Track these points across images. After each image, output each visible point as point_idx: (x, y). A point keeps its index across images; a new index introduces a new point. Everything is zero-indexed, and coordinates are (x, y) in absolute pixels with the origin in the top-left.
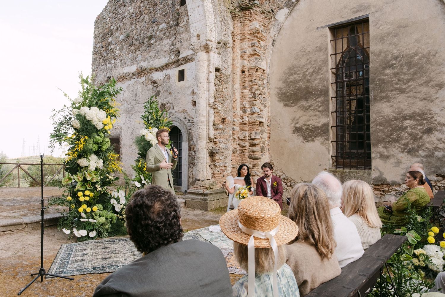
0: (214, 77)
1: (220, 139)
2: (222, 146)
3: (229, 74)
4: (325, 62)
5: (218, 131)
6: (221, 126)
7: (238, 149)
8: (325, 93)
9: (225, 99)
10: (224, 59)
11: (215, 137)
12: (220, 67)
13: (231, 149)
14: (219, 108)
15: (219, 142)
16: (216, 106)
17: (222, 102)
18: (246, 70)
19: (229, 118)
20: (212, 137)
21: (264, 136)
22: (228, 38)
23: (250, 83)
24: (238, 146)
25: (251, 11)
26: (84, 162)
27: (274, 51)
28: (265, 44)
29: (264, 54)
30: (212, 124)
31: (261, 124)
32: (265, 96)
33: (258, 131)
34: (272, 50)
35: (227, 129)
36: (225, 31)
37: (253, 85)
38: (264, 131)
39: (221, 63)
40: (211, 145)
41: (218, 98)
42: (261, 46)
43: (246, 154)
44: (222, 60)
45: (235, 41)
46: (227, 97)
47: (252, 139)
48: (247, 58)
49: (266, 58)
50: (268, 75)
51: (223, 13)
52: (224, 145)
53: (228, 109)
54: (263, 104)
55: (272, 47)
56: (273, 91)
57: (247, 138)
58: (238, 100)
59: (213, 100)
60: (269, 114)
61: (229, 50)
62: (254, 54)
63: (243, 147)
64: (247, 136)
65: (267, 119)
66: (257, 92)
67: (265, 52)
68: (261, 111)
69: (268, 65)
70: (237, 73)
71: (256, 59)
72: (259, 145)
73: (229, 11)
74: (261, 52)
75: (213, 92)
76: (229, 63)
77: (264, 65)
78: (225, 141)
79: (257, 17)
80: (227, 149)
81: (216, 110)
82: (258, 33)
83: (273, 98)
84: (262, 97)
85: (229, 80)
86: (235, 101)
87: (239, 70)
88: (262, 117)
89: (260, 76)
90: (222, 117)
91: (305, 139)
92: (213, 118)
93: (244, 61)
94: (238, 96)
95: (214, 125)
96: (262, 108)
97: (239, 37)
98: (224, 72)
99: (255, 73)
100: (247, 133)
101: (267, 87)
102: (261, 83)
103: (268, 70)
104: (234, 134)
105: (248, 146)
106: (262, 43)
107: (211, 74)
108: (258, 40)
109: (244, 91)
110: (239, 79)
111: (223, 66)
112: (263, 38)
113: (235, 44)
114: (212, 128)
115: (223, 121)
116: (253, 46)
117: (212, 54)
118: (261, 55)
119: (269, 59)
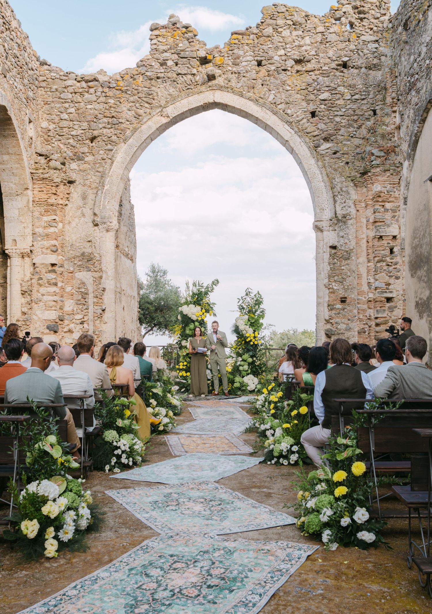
0: (329, 256)
1: (337, 320)
2: (342, 326)
3: (352, 248)
5: (334, 312)
6: (339, 306)
7: (366, 329)
8: (428, 260)
9: (345, 277)
10: (341, 234)
11: (330, 317)
12: (336, 244)
13: (356, 330)
14: (335, 288)
15: (336, 323)
16: (331, 286)
17: (341, 280)
18: (370, 240)
19: (353, 296)
20: (327, 318)
21: (394, 313)
22: (349, 209)
23: (374, 255)
24: (367, 326)
25: (369, 174)
26: (184, 343)
27: (407, 209)
28: (396, 204)
29: (394, 217)
30: (326, 305)
31: (389, 300)
32: (398, 266)
33: (383, 308)
34: (405, 209)
35: (348, 308)
36: (345, 202)
37: (375, 257)
38: (396, 307)
39: (337, 240)
40: (329, 326)
41: (334, 277)
42: (388, 210)
43: (373, 334)
44: (338, 236)
45: (358, 211)
46: (349, 274)
47: (376, 318)
48: (370, 226)
49: (397, 221)
50: (404, 239)
51: (339, 185)
52: (345, 326)
53: (350, 287)
54: (392, 276)
55: (404, 206)
56: (407, 259)
57: (373, 317)
58: (365, 275)
59: (326, 281)
60: (404, 287)
61: (350, 222)
62: (375, 222)
63: (370, 327)
64: (372, 315)
65: (401, 292)
66: (379, 265)
67: (396, 214)
68: (389, 284)
69: (403, 228)
70: (362, 245)
71: (376, 227)
72: (385, 324)
73: (349, 179)
74: (386, 217)
75: (326, 272)
76: (350, 237)
77: (394, 230)
78: (346, 321)
79: (379, 178)
80: (349, 329)
81: (331, 290)
82: (380, 196)
83: (406, 267)
84: (391, 268)
85: (352, 254)
86: (359, 276)
87: (365, 241)
88: (391, 292)
89: (386, 245)
90: (341, 296)
91: (420, 316)
92: (327, 299)
93: (368, 231)
94: (363, 270)
95: (328, 306)
96: (392, 281)
97: (363, 205)
98: (343, 248)
99: (376, 243)
100: (372, 311)
101: (401, 255)
102: (388, 252)
103: (403, 235)
104: (358, 313)
105: (373, 326)
106: (388, 205)
107: (325, 254)
108: (381, 204)
109: (369, 264)
110: (365, 251)
111: (342, 241)
112: (391, 199)
113: (358, 213)
114: (326, 310)
115: (343, 301)
116: (375, 213)
117: (325, 233)
118: (387, 219)
119: (402, 221)
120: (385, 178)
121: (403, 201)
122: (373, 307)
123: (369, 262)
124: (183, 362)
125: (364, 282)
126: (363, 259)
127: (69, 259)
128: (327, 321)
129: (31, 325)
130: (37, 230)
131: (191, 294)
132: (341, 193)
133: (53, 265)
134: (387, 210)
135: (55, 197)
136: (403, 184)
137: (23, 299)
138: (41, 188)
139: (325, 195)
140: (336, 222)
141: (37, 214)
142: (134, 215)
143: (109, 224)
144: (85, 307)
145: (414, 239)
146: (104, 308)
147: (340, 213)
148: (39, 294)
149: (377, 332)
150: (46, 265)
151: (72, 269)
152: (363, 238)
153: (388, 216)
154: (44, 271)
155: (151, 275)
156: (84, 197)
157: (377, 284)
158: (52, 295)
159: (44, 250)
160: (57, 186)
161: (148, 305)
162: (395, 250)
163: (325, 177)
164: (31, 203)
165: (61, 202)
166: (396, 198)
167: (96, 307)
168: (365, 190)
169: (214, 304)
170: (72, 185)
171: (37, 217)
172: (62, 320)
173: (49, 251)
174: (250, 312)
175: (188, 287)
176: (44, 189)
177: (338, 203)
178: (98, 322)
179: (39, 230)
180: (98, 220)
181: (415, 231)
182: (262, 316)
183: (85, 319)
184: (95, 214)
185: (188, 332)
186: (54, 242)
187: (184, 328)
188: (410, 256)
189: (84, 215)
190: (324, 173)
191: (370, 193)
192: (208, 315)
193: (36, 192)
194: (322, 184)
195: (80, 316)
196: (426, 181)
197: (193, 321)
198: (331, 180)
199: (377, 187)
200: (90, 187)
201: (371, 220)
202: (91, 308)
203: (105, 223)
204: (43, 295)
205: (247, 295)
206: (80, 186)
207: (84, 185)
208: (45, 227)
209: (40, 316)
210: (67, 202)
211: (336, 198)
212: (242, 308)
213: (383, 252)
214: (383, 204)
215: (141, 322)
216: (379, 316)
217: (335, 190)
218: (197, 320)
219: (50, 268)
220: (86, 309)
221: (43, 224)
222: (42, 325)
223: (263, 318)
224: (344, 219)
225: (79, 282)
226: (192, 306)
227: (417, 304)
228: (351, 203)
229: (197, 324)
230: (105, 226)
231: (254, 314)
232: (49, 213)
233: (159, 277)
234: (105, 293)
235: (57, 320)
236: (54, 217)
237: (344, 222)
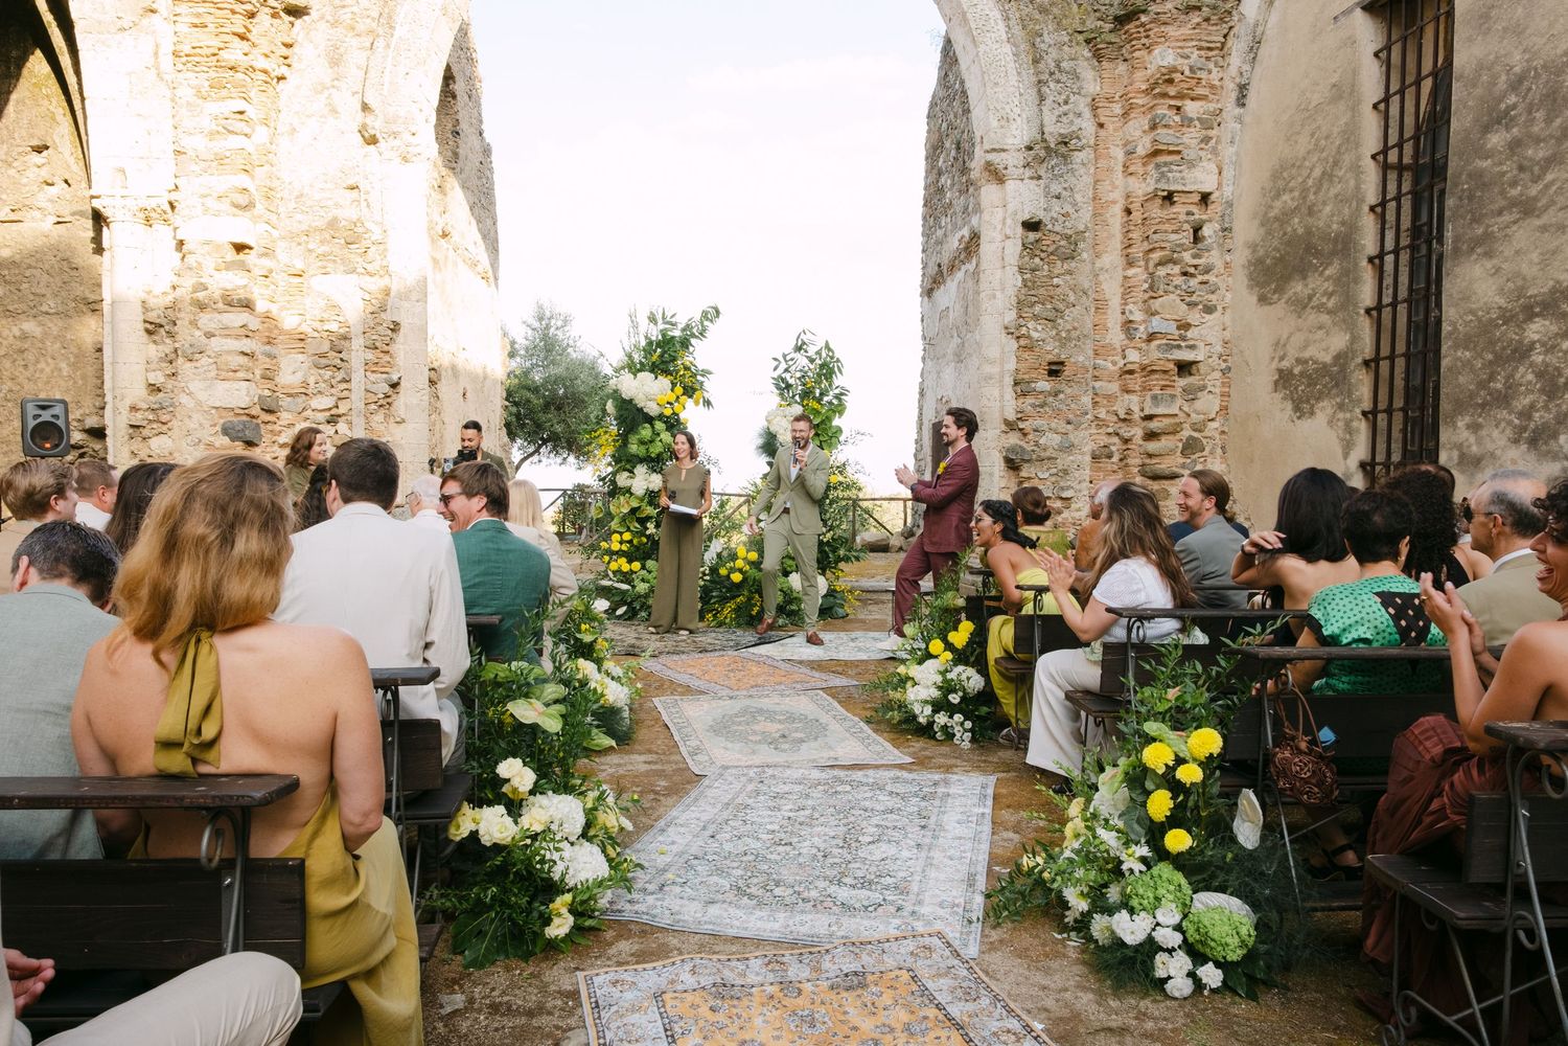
0: (1020, 247)
1: (1039, 422)
2: (1051, 440)
3: (1081, 227)
5: (1030, 400)
6: (1044, 385)
7: (1113, 448)
8: (1344, 244)
9: (1061, 306)
10: (1056, 188)
11: (1019, 416)
12: (1041, 215)
13: (1088, 448)
14: (1035, 335)
15: (1035, 431)
16: (1024, 331)
17: (1051, 315)
18: (1135, 207)
19: (1081, 359)
20: (1012, 417)
21: (1198, 404)
22: (1078, 121)
23: (1146, 246)
24: (1116, 440)
25: (1143, 18)
26: (622, 479)
27: (1247, 119)
28: (1212, 106)
29: (1206, 140)
30: (1009, 381)
31: (1184, 368)
32: (1211, 277)
33: (1169, 391)
34: (1239, 119)
35: (1069, 391)
36: (1066, 103)
37: (1151, 250)
38: (1202, 388)
39: (1043, 204)
40: (1013, 439)
41: (1032, 305)
42: (1191, 120)
43: (1135, 461)
44: (1047, 194)
45: (1101, 125)
46: (1072, 298)
47: (1149, 418)
48: (1137, 168)
49: (1215, 151)
50: (1230, 204)
51: (1054, 53)
52: (1057, 438)
53: (1074, 334)
54: (1196, 304)
55: (1238, 111)
56: (1241, 257)
57: (1137, 415)
58: (1115, 302)
59: (1013, 315)
60: (1227, 335)
61: (1078, 157)
62: (1156, 153)
63: (1126, 441)
64: (1136, 409)
65: (1219, 348)
66: (1162, 272)
67: (1211, 133)
68: (1186, 326)
69: (1228, 173)
70: (1111, 221)
71: (1158, 166)
72: (1174, 433)
73: (1080, 38)
74: (1185, 139)
75: (1011, 292)
76: (1078, 197)
77: (1203, 178)
78: (1062, 426)
79: (1171, 31)
80: (1068, 448)
81: (1023, 342)
82: (1170, 81)
83: (1240, 280)
84: (1193, 282)
85: (1081, 245)
86: (1100, 306)
87: (1118, 209)
88: (1192, 347)
89: (1183, 217)
90: (1050, 358)
91: (1297, 409)
92: (1012, 365)
93: (1131, 180)
94: (1112, 290)
95: (1016, 384)
96: (1194, 317)
97: (1117, 109)
98: (1057, 228)
99: (1156, 211)
100: (1135, 398)
101: (1221, 246)
102: (1186, 237)
103: (1228, 191)
104: (1095, 404)
105: (1138, 440)
106: (1192, 108)
107: (1008, 243)
108: (1172, 102)
109: (1131, 272)
110: (1119, 237)
111: (1056, 206)
112: (1200, 91)
113: (1102, 133)
114: (1009, 393)
115: (1055, 370)
116: (1154, 127)
117: (1011, 185)
118: (1188, 147)
119: (1228, 152)
120: (1186, 31)
121: (1234, 95)
122: (1137, 388)
123: (1130, 264)
124: (621, 534)
125: (1114, 320)
126: (1112, 257)
127: (292, 237)
128: (1011, 426)
129: (175, 423)
130: (188, 143)
131: (643, 343)
132: (1058, 75)
133: (240, 248)
134: (1187, 122)
135: (245, 45)
136: (1238, 48)
137: (152, 347)
138: (198, 15)
139: (1013, 79)
140: (1043, 153)
141: (187, 93)
142: (491, 170)
143: (407, 137)
144: (340, 375)
146: (395, 378)
147: (1053, 130)
148: (198, 333)
149: (1150, 456)
150: (218, 247)
151: (299, 265)
152: (1114, 202)
153: (1190, 138)
154: (209, 264)
155: (536, 324)
156: (335, 61)
157: (1156, 324)
158: (237, 337)
159: (211, 203)
160: (252, 15)
161: (529, 395)
162: (1206, 231)
163: (1017, 30)
164: (167, 61)
165: (262, 63)
166: (1213, 87)
167: (373, 377)
168: (1122, 68)
169: (705, 373)
170: (298, 22)
171: (188, 103)
172: (270, 411)
173: (225, 206)
174: (807, 394)
175: (635, 326)
176: (208, 19)
177: (1048, 102)
178: (379, 417)
179: (196, 144)
180: (376, 125)
181: (1283, 172)
182: (839, 408)
183: (341, 410)
184: (365, 107)
185: (634, 448)
186: (243, 180)
187: (623, 439)
188: (1254, 247)
189: (334, 111)
190: (1014, 15)
191: (1139, 75)
192: (689, 403)
193: (183, 28)
194: (1008, 49)
195: (327, 402)
197: (650, 420)
198: (1034, 37)
199: (1163, 57)
200: (353, 29)
201: (1141, 151)
202: (358, 378)
203: (395, 135)
204: (209, 335)
205: (798, 349)
206: (323, 25)
207: (335, 24)
208: (212, 135)
209: (202, 396)
210: (284, 70)
211: (1045, 89)
212: (783, 387)
213: (1173, 237)
214: (1178, 103)
215: (512, 435)
216: (1160, 411)
217: (1041, 66)
218: (661, 417)
219: (231, 255)
220: (345, 381)
221: (208, 124)
222: (207, 424)
223: (841, 413)
224: (1063, 149)
225: (322, 303)
226: (646, 376)
227: (1284, 379)
228: (1082, 105)
229: (659, 426)
230: (397, 143)
231: (819, 400)
232: (224, 93)
233: (552, 330)
234: (400, 337)
235: (256, 411)
236: (240, 105)
237: (1064, 157)
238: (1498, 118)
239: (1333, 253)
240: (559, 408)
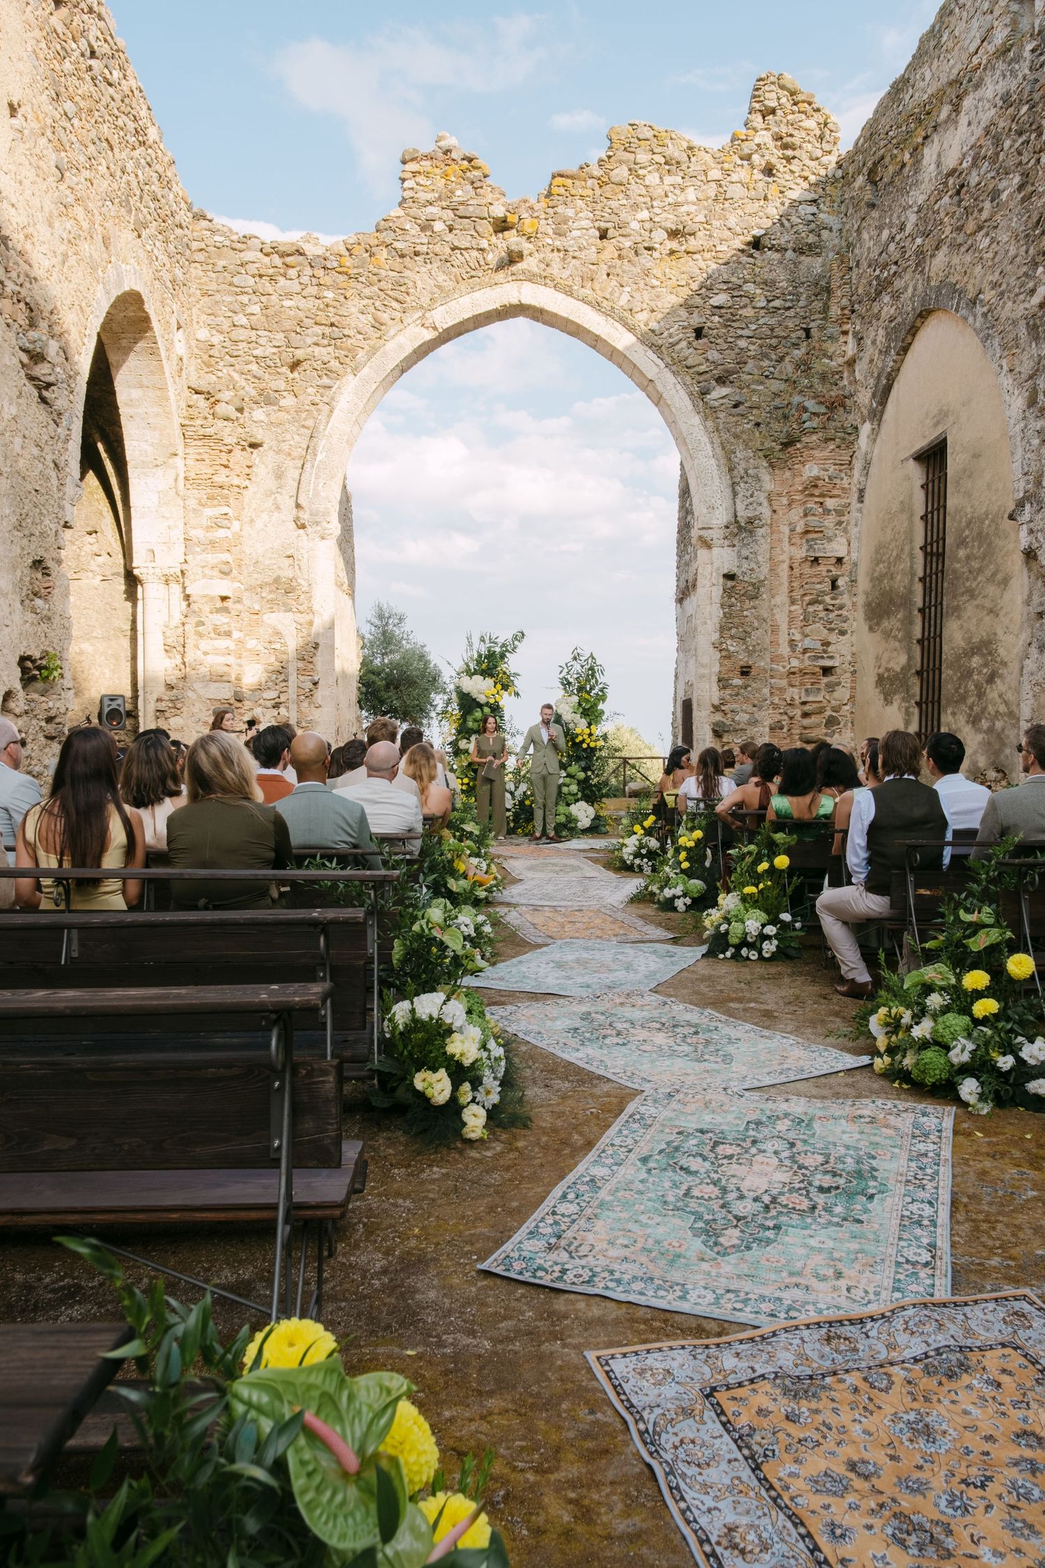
0: (722, 591)
1: (734, 706)
2: (743, 717)
3: (762, 578)
4: (910, 532)
5: (728, 692)
6: (737, 681)
7: (785, 723)
8: (906, 600)
9: (749, 629)
10: (745, 552)
11: (722, 702)
12: (735, 570)
13: (767, 723)
14: (731, 649)
15: (732, 711)
16: (724, 646)
17: (742, 635)
18: (796, 565)
19: (762, 664)
20: (717, 702)
21: (836, 695)
22: (759, 508)
23: (802, 592)
24: (785, 717)
25: (798, 446)
26: (463, 744)
27: (865, 511)
28: (843, 501)
29: (840, 523)
30: (715, 679)
31: (827, 671)
32: (844, 612)
33: (816, 686)
34: (860, 510)
35: (754, 685)
36: (752, 496)
37: (804, 595)
38: (838, 684)
39: (736, 563)
40: (718, 717)
41: (730, 629)
42: (829, 511)
43: (796, 731)
44: (739, 556)
45: (775, 511)
46: (756, 624)
47: (804, 703)
48: (797, 540)
49: (845, 531)
50: (855, 564)
51: (743, 465)
52: (747, 716)
53: (758, 648)
54: (833, 630)
55: (859, 505)
56: (861, 600)
57: (797, 702)
58: (784, 627)
59: (717, 635)
60: (854, 649)
61: (760, 532)
62: (807, 532)
63: (791, 718)
64: (796, 697)
65: (849, 658)
66: (811, 609)
67: (843, 519)
68: (827, 644)
69: (854, 544)
70: (781, 574)
71: (808, 541)
72: (820, 713)
73: (761, 454)
74: (826, 523)
75: (716, 620)
76: (760, 558)
77: (838, 548)
78: (750, 708)
79: (816, 453)
80: (754, 722)
81: (724, 653)
82: (816, 486)
83: (860, 614)
84: (832, 616)
85: (762, 589)
86: (775, 629)
87: (785, 566)
88: (831, 658)
89: (824, 574)
90: (742, 663)
91: (886, 699)
92: (716, 668)
93: (793, 548)
94: (782, 619)
95: (719, 681)
96: (833, 638)
97: (785, 501)
98: (746, 579)
99: (807, 570)
100: (796, 690)
101: (850, 592)
102: (827, 586)
103: (854, 556)
104: (772, 694)
105: (798, 717)
106: (830, 503)
107: (714, 588)
108: (817, 499)
109: (793, 608)
110: (786, 584)
111: (745, 566)
112: (835, 492)
113: (775, 516)
114: (715, 687)
115: (745, 671)
116: (806, 515)
117: (715, 551)
118: (827, 528)
119: (854, 531)
120: (826, 454)
121: (856, 495)
122: (798, 684)
123: (793, 602)
125: (783, 639)
126: (782, 598)
127: (250, 589)
128: (717, 708)
129: (184, 709)
130: (193, 533)
131: (476, 656)
132: (746, 479)
133: (224, 599)
134: (827, 512)
135: (227, 471)
136: (858, 465)
137: (168, 660)
138: (200, 454)
139: (717, 482)
140: (736, 531)
141: (192, 503)
142: (351, 512)
143: (324, 524)
144: (282, 677)
145: (877, 564)
146: (316, 679)
147: (743, 514)
148: (199, 653)
149: (805, 728)
150: (212, 599)
151: (257, 607)
152: (783, 562)
153: (830, 521)
154: (206, 609)
155: (378, 622)
156: (279, 475)
157: (807, 643)
158: (224, 655)
159: (207, 571)
160: (230, 451)
161: (374, 678)
162: (840, 582)
163: (719, 450)
164: (181, 482)
165: (236, 481)
166: (843, 489)
167: (302, 678)
168: (788, 474)
169: (516, 675)
170: (255, 451)
171: (194, 509)
172: (240, 701)
173: (216, 573)
174: (581, 689)
175: (470, 644)
176: (206, 456)
177: (740, 496)
178: (305, 704)
179: (197, 534)
180: (305, 516)
181: (880, 549)
182: (602, 697)
183: (282, 700)
184: (298, 506)
185: (470, 724)
186: (226, 557)
187: (464, 718)
188: (867, 594)
189: (278, 508)
190: (717, 441)
191: (797, 480)
192: (505, 694)
193: (190, 462)
194: (713, 461)
195: (273, 694)
196: (907, 459)
197: (480, 706)
198: (729, 454)
199: (811, 470)
200: (290, 455)
201: (799, 529)
202: (293, 678)
203: (317, 523)
204: (206, 653)
205: (575, 659)
206: (271, 454)
207: (279, 452)
208: (208, 528)
209: (202, 692)
210: (247, 483)
211: (737, 488)
212: (566, 683)
213: (818, 586)
214: (821, 500)
216: (811, 699)
217: (735, 472)
218: (487, 704)
219: (219, 604)
220: (284, 681)
221: (205, 522)
222: (204, 709)
223: (604, 701)
224: (750, 527)
225: (271, 631)
226: (478, 678)
227: (880, 680)
228: (762, 497)
229: (487, 710)
230: (318, 528)
231: (588, 693)
232: (216, 502)
233: (391, 627)
234: (319, 653)
235: (232, 701)
236: (225, 510)
237: (751, 532)
238: (962, 543)
239: (901, 605)
240: (396, 688)
